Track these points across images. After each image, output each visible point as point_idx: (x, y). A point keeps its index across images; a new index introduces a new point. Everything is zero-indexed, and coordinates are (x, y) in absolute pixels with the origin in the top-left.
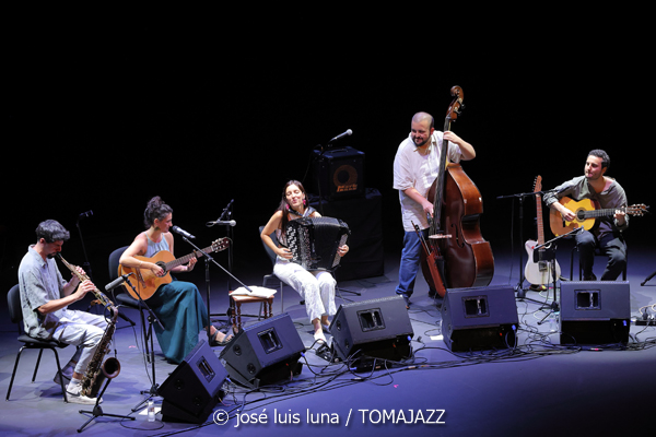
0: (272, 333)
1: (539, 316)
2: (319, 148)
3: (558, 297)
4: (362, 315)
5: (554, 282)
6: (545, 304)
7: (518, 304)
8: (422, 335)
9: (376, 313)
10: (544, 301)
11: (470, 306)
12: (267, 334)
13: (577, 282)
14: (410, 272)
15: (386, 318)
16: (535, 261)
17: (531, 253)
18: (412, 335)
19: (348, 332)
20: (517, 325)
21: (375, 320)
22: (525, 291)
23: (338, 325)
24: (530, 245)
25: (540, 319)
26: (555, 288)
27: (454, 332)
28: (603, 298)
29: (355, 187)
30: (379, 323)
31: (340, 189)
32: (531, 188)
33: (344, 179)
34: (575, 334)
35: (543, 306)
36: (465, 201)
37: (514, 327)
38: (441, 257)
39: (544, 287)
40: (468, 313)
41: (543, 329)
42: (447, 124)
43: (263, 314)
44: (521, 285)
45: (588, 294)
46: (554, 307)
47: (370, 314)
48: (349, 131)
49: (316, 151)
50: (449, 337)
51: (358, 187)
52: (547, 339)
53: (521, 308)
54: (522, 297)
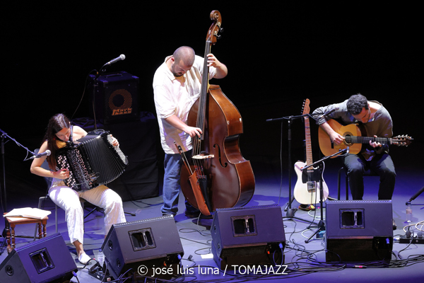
0: (44, 253)
1: (307, 234)
2: (94, 73)
3: (324, 216)
4: (134, 235)
5: (321, 202)
6: (312, 223)
7: (286, 222)
8: (193, 254)
9: (147, 233)
10: (311, 220)
11: (239, 225)
12: (39, 255)
13: (343, 201)
14: (174, 190)
15: (157, 237)
16: (304, 181)
17: (299, 174)
18: (182, 254)
19: (120, 251)
20: (284, 244)
21: (145, 239)
22: (294, 211)
23: (110, 245)
24: (299, 166)
25: (307, 238)
26: (322, 207)
27: (223, 250)
28: (367, 217)
29: (130, 110)
30: (150, 242)
31: (116, 112)
32: (300, 110)
33: (119, 102)
34: (340, 252)
35: (311, 224)
36: (228, 122)
37: (281, 246)
38: (204, 177)
39: (312, 207)
40: (237, 232)
41: (309, 247)
42: (208, 48)
43: (38, 236)
44: (290, 206)
45: (353, 213)
46: (321, 226)
47: (141, 234)
48: (122, 56)
49: (92, 76)
50: (219, 256)
51: (133, 111)
52: (314, 257)
53: (289, 227)
54: (291, 217)
